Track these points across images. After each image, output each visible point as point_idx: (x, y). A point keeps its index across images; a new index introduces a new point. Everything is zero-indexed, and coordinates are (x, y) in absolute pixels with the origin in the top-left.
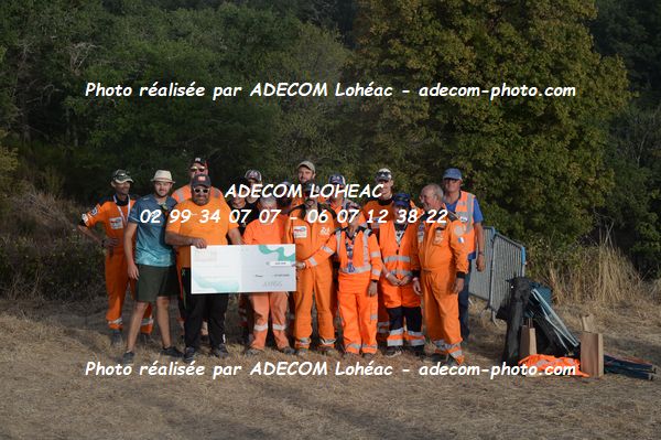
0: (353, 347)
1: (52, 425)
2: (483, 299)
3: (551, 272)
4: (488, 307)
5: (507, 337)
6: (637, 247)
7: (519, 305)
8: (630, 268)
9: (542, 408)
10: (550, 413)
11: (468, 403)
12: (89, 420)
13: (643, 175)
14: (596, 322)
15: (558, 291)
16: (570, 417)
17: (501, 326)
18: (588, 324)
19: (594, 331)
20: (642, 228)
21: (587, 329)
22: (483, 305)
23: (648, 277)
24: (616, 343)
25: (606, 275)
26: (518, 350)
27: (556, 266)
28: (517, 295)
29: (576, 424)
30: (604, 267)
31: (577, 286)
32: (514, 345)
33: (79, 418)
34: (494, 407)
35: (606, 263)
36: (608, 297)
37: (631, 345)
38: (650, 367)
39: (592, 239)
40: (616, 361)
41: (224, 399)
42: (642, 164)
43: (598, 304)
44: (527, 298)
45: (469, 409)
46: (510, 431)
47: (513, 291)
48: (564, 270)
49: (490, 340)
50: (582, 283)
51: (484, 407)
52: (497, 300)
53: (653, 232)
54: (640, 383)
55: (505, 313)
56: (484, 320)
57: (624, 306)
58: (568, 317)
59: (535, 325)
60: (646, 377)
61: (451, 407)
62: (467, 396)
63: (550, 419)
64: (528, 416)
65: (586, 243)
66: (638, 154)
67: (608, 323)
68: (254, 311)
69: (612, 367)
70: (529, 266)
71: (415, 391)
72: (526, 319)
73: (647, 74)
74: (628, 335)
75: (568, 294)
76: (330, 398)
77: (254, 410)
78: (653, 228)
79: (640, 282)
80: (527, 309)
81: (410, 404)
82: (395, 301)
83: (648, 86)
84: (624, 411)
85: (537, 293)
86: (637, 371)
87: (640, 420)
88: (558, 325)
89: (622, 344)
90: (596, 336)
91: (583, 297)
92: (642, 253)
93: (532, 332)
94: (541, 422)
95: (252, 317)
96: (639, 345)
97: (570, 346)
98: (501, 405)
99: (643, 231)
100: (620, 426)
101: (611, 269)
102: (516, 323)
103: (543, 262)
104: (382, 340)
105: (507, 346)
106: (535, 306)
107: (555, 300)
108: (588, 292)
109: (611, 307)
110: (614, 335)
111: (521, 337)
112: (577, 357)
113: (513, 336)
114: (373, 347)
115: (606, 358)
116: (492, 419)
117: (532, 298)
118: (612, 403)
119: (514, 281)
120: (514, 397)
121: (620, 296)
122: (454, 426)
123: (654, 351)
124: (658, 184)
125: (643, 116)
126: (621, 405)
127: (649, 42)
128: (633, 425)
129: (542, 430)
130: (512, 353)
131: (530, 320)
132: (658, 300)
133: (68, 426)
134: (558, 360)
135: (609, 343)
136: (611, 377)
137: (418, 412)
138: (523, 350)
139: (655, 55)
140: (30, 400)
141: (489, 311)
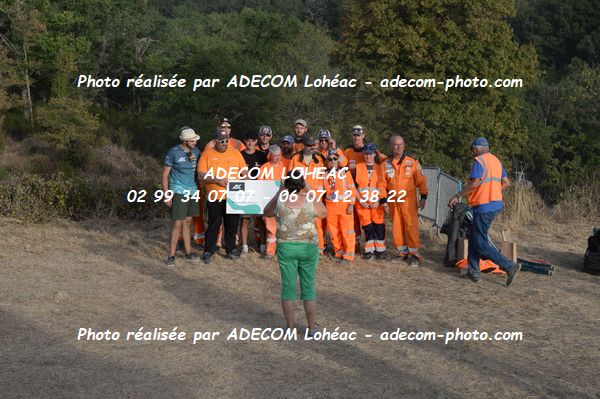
1: (126, 306)
2: (432, 220)
4: (435, 225)
5: (448, 247)
6: (544, 183)
7: (457, 223)
8: (538, 197)
9: (472, 295)
10: (478, 299)
11: (419, 293)
12: (151, 303)
13: (549, 131)
14: (512, 235)
16: (492, 302)
17: (444, 238)
18: (506, 236)
19: (510, 241)
20: (547, 169)
21: (505, 239)
22: (431, 224)
23: (551, 204)
24: (526, 250)
25: (520, 201)
26: (456, 255)
28: (456, 217)
29: (496, 306)
30: (519, 196)
32: (452, 252)
33: (143, 301)
34: (438, 295)
35: (520, 193)
36: (521, 217)
37: (535, 251)
38: (549, 266)
40: (525, 262)
41: (245, 290)
42: (548, 123)
43: (514, 222)
44: (462, 218)
45: (420, 296)
46: (449, 311)
47: (453, 214)
49: (436, 249)
51: (430, 295)
52: (441, 221)
53: (555, 172)
54: (543, 277)
55: (446, 229)
56: (432, 235)
57: (532, 224)
58: (492, 232)
60: (546, 273)
61: (407, 295)
62: (419, 288)
63: (478, 303)
64: (462, 301)
66: (545, 116)
67: (521, 236)
68: (266, 228)
71: (381, 285)
72: (462, 233)
73: (552, 58)
74: (535, 244)
76: (320, 289)
77: (266, 298)
78: (556, 170)
79: (545, 207)
80: (462, 226)
81: (378, 294)
83: (553, 67)
84: (530, 297)
86: (539, 269)
87: (541, 303)
89: (530, 250)
90: (512, 244)
91: (503, 218)
92: (548, 188)
93: (466, 242)
94: (471, 305)
95: (265, 233)
96: (542, 251)
98: (443, 294)
99: (548, 171)
100: (527, 307)
101: (524, 198)
102: (455, 236)
105: (447, 254)
108: (507, 214)
109: (524, 225)
110: (525, 244)
111: (458, 246)
113: (452, 246)
114: (352, 255)
116: (436, 304)
117: (466, 218)
118: (523, 292)
120: (452, 289)
121: (530, 217)
122: (409, 308)
123: (554, 254)
124: (559, 137)
125: (550, 88)
126: (530, 293)
127: (554, 34)
128: (536, 306)
129: (471, 311)
130: (451, 257)
131: (465, 234)
132: (557, 219)
133: (136, 307)
134: (484, 262)
135: (521, 250)
136: (522, 274)
137: (383, 299)
138: (459, 256)
139: (558, 43)
140: (110, 289)
141: (435, 228)
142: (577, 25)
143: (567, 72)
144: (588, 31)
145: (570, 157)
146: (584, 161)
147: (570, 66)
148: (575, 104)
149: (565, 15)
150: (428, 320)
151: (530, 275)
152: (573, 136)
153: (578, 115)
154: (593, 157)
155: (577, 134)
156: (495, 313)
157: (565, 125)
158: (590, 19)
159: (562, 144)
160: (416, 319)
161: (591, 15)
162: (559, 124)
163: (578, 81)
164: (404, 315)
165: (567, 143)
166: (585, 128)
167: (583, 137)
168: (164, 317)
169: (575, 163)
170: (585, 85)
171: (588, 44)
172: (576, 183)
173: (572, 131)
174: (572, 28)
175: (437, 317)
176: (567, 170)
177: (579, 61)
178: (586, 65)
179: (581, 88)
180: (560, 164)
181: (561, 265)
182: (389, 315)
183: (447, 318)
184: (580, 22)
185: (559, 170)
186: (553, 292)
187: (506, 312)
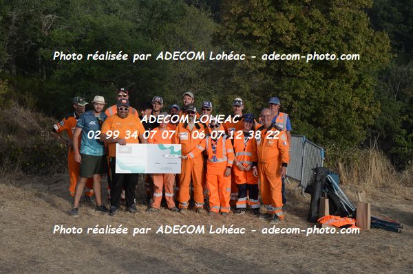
0: (215, 208)
1: (26, 252)
2: (297, 181)
3: (340, 164)
4: (300, 185)
5: (311, 204)
6: (394, 150)
7: (319, 185)
8: (389, 163)
9: (331, 249)
10: (337, 252)
11: (286, 244)
12: (49, 250)
13: (398, 106)
14: (367, 196)
15: (344, 176)
16: (349, 254)
17: (308, 197)
18: (361, 197)
19: (365, 202)
20: (396, 138)
21: (361, 200)
22: (297, 184)
23: (400, 169)
24: (379, 209)
25: (374, 167)
26: (318, 212)
27: (342, 161)
28: (318, 179)
29: (352, 258)
30: (373, 162)
31: (355, 174)
32: (315, 209)
33: (43, 248)
34: (302, 247)
35: (374, 160)
36: (375, 181)
37: (387, 211)
38: (399, 224)
39: (365, 145)
40: (378, 220)
42: (398, 99)
43: (368, 185)
44: (324, 180)
45: (286, 248)
46: (311, 262)
47: (316, 176)
48: (348, 163)
49: (301, 206)
50: (358, 171)
51: (295, 247)
52: (305, 182)
53: (403, 141)
54: (393, 234)
55: (310, 189)
56: (297, 193)
57: (384, 186)
58: (349, 193)
59: (329, 197)
60: (396, 231)
61: (275, 246)
62: (285, 240)
63: (336, 256)
64: (323, 253)
65: (362, 147)
66: (395, 92)
67: (374, 197)
68: (154, 185)
69: (376, 224)
70: (326, 161)
72: (323, 193)
73: (402, 43)
74: (386, 205)
75: (350, 178)
76: (200, 239)
77: (152, 246)
78: (404, 139)
79: (394, 172)
80: (324, 187)
81: (250, 244)
82: (242, 180)
83: (403, 51)
84: (382, 252)
85: (331, 178)
86: (391, 227)
87: (392, 257)
88: (343, 197)
89: (383, 210)
90: (367, 205)
91: (359, 180)
92: (397, 154)
93: (327, 201)
94: (331, 257)
95: (153, 188)
96: (392, 211)
97: (350, 211)
98: (306, 246)
99: (397, 140)
100: (380, 260)
101: (377, 163)
102: (317, 196)
103: (334, 158)
104: (233, 204)
105: (311, 210)
106: (329, 186)
107: (342, 182)
108: (362, 177)
109: (376, 187)
110: (377, 204)
111: (320, 204)
112: (354, 217)
113: (315, 204)
114: (227, 209)
115: (372, 218)
116: (300, 255)
117: (327, 180)
118: (375, 247)
119: (316, 170)
120: (314, 241)
121: (382, 181)
122: (277, 258)
123: (403, 215)
124: (407, 111)
125: (400, 69)
126: (381, 248)
127: (405, 23)
128: (388, 260)
129: (331, 262)
130: (314, 214)
131: (326, 194)
132: (406, 183)
133: (36, 253)
134: (342, 219)
135: (374, 209)
136: (375, 230)
137: (254, 249)
138: (321, 213)
139: (408, 31)
140: (13, 236)
141: (300, 188)
150: (293, 269)
151: (383, 232)
156: (352, 265)
159: (410, 117)
160: (283, 268)
162: (407, 100)
164: (273, 264)
168: (61, 263)
175: (301, 267)
180: (408, 134)
181: (409, 224)
182: (260, 264)
183: (309, 267)
185: (407, 139)
186: (402, 247)
187: (361, 264)
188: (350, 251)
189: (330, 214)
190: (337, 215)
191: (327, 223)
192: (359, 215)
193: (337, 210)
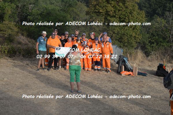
0: (86, 69)
1: (24, 83)
3: (128, 55)
4: (115, 61)
5: (118, 68)
6: (146, 50)
7: (121, 61)
8: (144, 55)
9: (125, 82)
10: (126, 83)
11: (110, 81)
12: (32, 82)
13: (148, 35)
15: (129, 59)
17: (117, 65)
18: (135, 65)
19: (136, 66)
20: (147, 46)
22: (114, 61)
23: (147, 56)
24: (140, 69)
25: (139, 55)
26: (120, 70)
27: (129, 54)
28: (121, 59)
29: (131, 85)
30: (139, 54)
31: (133, 58)
32: (119, 69)
33: (30, 82)
34: (115, 81)
35: (139, 53)
36: (139, 60)
37: (143, 70)
38: (146, 74)
39: (137, 48)
40: (140, 73)
41: (60, 79)
42: (148, 33)
43: (137, 61)
44: (123, 60)
45: (110, 82)
46: (118, 86)
47: (120, 58)
48: (131, 54)
49: (115, 68)
50: (134, 57)
51: (113, 81)
54: (144, 77)
55: (118, 63)
56: (114, 64)
57: (142, 62)
58: (131, 64)
59: (124, 65)
60: (146, 76)
61: (106, 81)
62: (110, 79)
64: (122, 83)
65: (135, 49)
66: (147, 31)
67: (139, 65)
68: (66, 61)
69: (139, 74)
70: (123, 53)
71: (99, 78)
72: (122, 64)
73: (149, 15)
74: (143, 68)
75: (131, 59)
76: (81, 79)
77: (66, 81)
78: (149, 47)
80: (122, 62)
81: (98, 81)
82: (95, 60)
83: (149, 17)
84: (141, 82)
85: (125, 59)
86: (144, 75)
87: (144, 84)
88: (129, 65)
90: (136, 68)
92: (147, 52)
93: (123, 66)
94: (124, 85)
95: (66, 62)
96: (145, 70)
97: (131, 70)
98: (116, 81)
99: (147, 47)
100: (140, 85)
101: (140, 54)
102: (120, 65)
103: (126, 53)
106: (124, 61)
107: (128, 60)
108: (135, 59)
109: (140, 62)
110: (140, 67)
111: (121, 68)
112: (132, 72)
115: (138, 72)
116: (114, 84)
117: (124, 60)
118: (139, 81)
119: (120, 56)
120: (119, 80)
121: (142, 60)
122: (106, 85)
123: (148, 71)
124: (150, 37)
127: (150, 8)
128: (142, 85)
129: (124, 86)
132: (149, 61)
133: (28, 83)
134: (128, 72)
135: (139, 69)
136: (139, 76)
137: (99, 82)
138: (121, 70)
139: (151, 10)
140: (20, 78)
141: (115, 62)
142: (156, 5)
143: (153, 19)
144: (159, 7)
145: (153, 43)
146: (157, 44)
147: (154, 17)
148: (155, 28)
149: (153, 3)
150: (112, 88)
151: (141, 76)
152: (154, 37)
153: (156, 31)
154: (160, 43)
155: (155, 36)
156: (131, 87)
157: (152, 34)
158: (160, 4)
159: (151, 39)
160: (109, 88)
161: (160, 3)
162: (150, 34)
163: (156, 21)
164: (105, 87)
165: (153, 39)
166: (158, 35)
167: (157, 37)
168: (36, 86)
169: (155, 45)
170: (158, 23)
171: (159, 11)
172: (155, 51)
173: (154, 36)
174: (155, 6)
175: (115, 88)
176: (152, 47)
177: (157, 16)
178: (158, 17)
179: (157, 23)
180: (150, 45)
181: (150, 74)
182: (101, 87)
183: (117, 88)
184: (157, 5)
185: (150, 47)
186: (147, 81)
187: (134, 87)
188: (131, 83)
189: (125, 71)
190: (127, 71)
191: (123, 73)
192: (134, 71)
193: (127, 69)
